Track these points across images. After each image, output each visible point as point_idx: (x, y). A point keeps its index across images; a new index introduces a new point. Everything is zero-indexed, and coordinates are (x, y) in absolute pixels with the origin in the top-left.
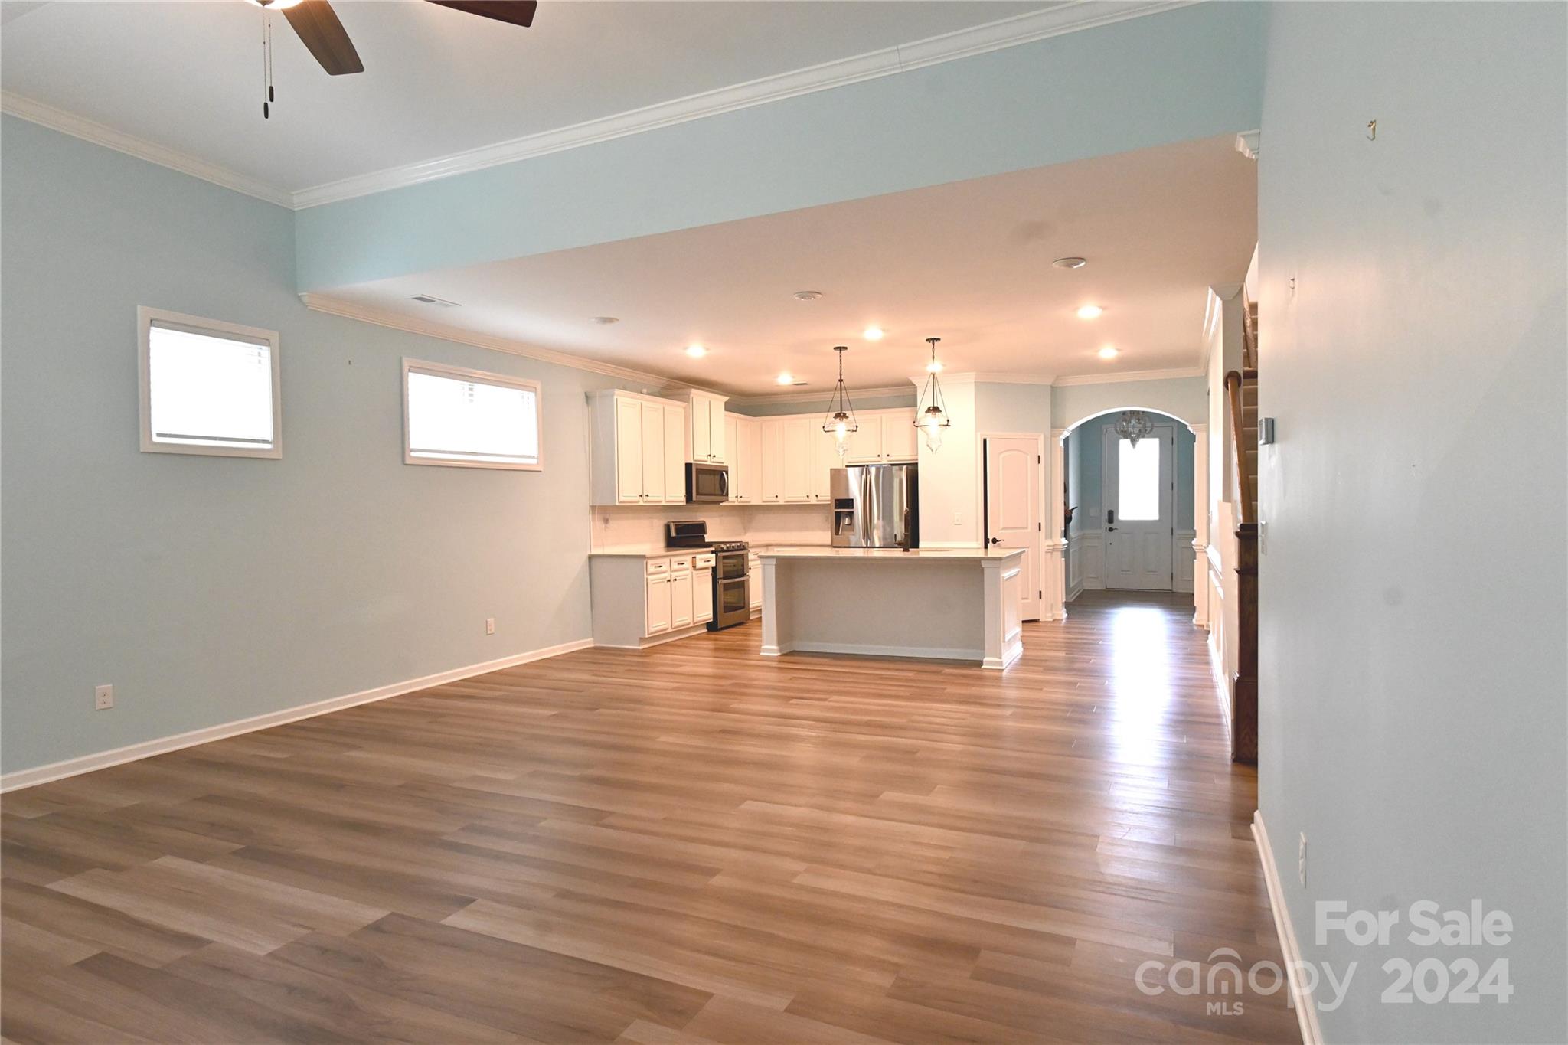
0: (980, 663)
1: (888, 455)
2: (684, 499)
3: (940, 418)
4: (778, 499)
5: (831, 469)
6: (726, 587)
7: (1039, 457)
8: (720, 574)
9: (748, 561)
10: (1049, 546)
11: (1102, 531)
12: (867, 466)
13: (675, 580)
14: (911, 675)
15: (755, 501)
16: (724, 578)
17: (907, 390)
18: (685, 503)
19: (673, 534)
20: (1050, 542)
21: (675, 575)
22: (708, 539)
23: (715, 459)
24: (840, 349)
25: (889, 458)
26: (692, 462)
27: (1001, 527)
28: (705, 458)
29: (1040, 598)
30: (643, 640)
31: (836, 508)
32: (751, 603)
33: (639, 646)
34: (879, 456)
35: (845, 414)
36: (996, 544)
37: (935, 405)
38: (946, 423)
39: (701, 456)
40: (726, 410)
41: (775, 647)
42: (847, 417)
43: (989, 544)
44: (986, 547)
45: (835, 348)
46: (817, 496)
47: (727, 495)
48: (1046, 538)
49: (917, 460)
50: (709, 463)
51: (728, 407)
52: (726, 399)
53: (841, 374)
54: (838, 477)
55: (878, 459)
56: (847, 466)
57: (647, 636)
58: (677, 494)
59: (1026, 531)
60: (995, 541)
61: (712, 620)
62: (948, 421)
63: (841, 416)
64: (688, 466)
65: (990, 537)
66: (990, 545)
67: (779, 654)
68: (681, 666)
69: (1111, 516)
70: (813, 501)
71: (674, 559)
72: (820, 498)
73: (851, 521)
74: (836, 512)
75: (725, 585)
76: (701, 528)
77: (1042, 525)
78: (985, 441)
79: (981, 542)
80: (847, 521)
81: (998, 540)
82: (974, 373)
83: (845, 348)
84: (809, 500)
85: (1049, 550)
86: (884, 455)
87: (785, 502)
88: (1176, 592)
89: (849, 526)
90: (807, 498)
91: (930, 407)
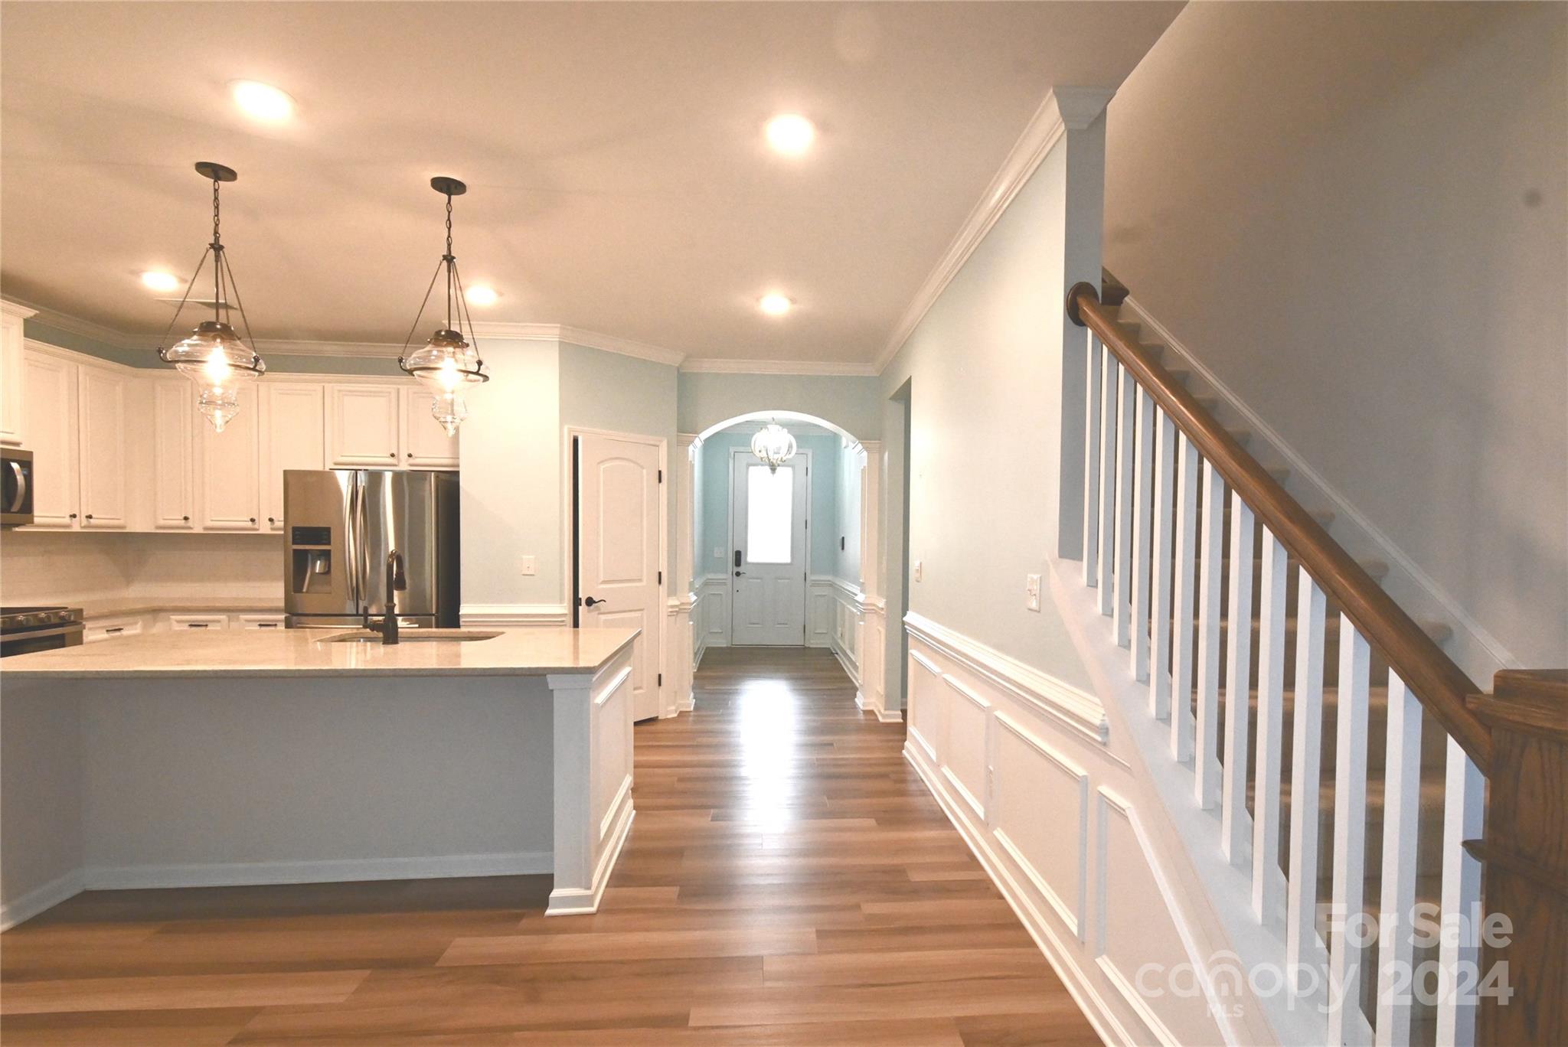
1: (410, 456)
3: (465, 358)
4: (190, 523)
5: (288, 471)
7: (660, 472)
10: (672, 607)
11: (726, 576)
20: (674, 601)
24: (217, 172)
25: (411, 461)
27: (602, 579)
29: (660, 684)
31: (294, 543)
34: (393, 455)
35: (227, 327)
36: (592, 607)
37: (455, 328)
40: (29, 335)
43: (580, 607)
44: (575, 614)
45: (203, 167)
46: (268, 521)
47: (27, 511)
48: (669, 595)
49: (458, 466)
53: (216, 236)
55: (398, 463)
56: (332, 470)
59: (638, 584)
60: (590, 602)
63: (216, 329)
65: (583, 595)
66: (582, 609)
69: (738, 557)
70: (261, 528)
72: (272, 524)
73: (328, 568)
74: (295, 551)
77: (662, 575)
78: (576, 441)
79: (564, 608)
80: (319, 566)
81: (595, 602)
82: (559, 325)
83: (231, 175)
84: (256, 526)
85: (671, 612)
86: (404, 456)
87: (206, 529)
88: (809, 648)
89: (323, 576)
90: (250, 523)
91: (441, 331)
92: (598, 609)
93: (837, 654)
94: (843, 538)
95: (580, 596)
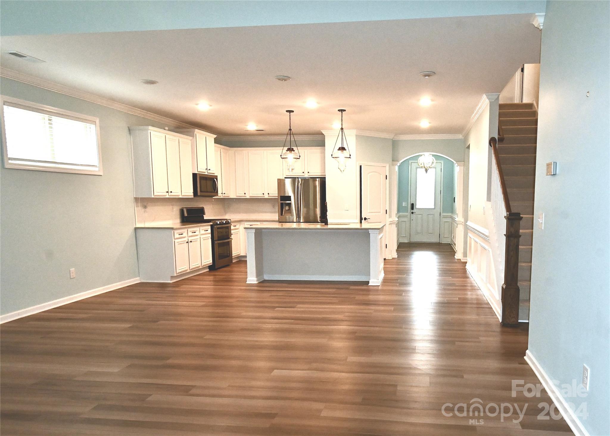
0: (368, 282)
1: (308, 172)
2: (192, 194)
3: (346, 153)
4: (246, 195)
5: (278, 179)
6: (220, 245)
7: (386, 176)
8: (216, 238)
9: (231, 230)
11: (408, 213)
12: (298, 178)
13: (191, 242)
14: (334, 290)
15: (232, 196)
16: (218, 240)
17: (318, 137)
18: (193, 197)
19: (186, 215)
20: (391, 220)
21: (190, 239)
22: (206, 217)
23: (209, 172)
24: (290, 112)
25: (309, 174)
26: (197, 172)
27: (369, 211)
28: (204, 171)
29: (386, 248)
30: (172, 277)
31: (281, 201)
32: (233, 253)
33: (171, 280)
34: (303, 173)
35: (293, 149)
37: (343, 147)
38: (349, 156)
39: (202, 169)
40: (215, 143)
41: (255, 279)
42: (294, 151)
43: (362, 221)
44: (361, 222)
45: (287, 111)
46: (268, 194)
47: (217, 192)
48: (389, 218)
49: (325, 175)
50: (206, 173)
51: (217, 141)
52: (215, 136)
53: (290, 126)
54: (281, 183)
55: (303, 174)
56: (285, 178)
57: (175, 275)
58: (188, 191)
59: (379, 214)
60: (365, 219)
61: (212, 264)
62: (350, 155)
63: (290, 150)
64: (195, 175)
65: (363, 217)
66: (363, 221)
67: (257, 282)
68: (202, 292)
69: (412, 206)
70: (266, 196)
71: (189, 230)
72: (270, 195)
73: (289, 207)
74: (281, 203)
75: (219, 244)
76: (201, 211)
77: (387, 211)
78: (361, 167)
79: (358, 220)
80: (287, 208)
81: (367, 219)
82: (356, 130)
83: (293, 111)
84: (264, 196)
85: (390, 223)
86: (306, 172)
87: (250, 197)
88: (441, 243)
89: (288, 211)
90: (263, 195)
91: (340, 147)
92: (367, 221)
93: (452, 244)
94: (454, 198)
95: (362, 217)
